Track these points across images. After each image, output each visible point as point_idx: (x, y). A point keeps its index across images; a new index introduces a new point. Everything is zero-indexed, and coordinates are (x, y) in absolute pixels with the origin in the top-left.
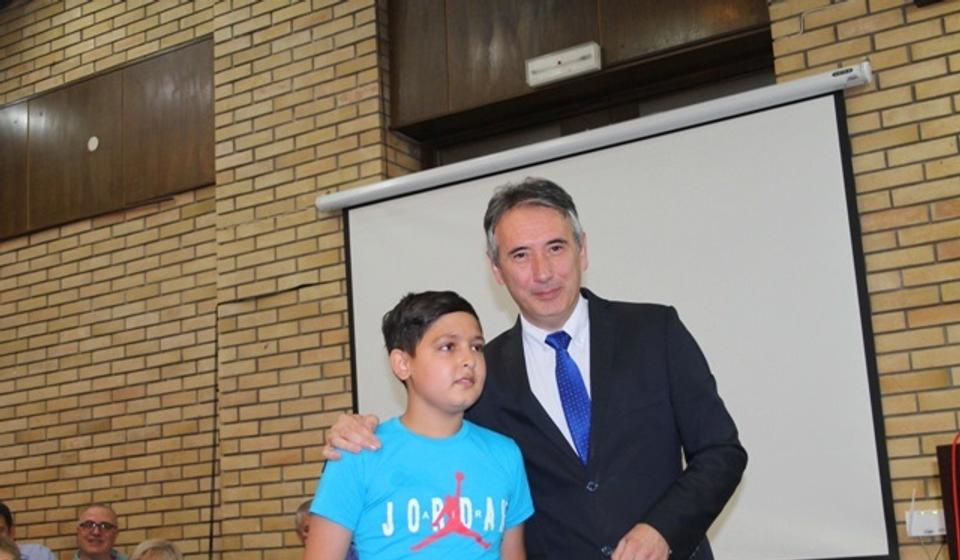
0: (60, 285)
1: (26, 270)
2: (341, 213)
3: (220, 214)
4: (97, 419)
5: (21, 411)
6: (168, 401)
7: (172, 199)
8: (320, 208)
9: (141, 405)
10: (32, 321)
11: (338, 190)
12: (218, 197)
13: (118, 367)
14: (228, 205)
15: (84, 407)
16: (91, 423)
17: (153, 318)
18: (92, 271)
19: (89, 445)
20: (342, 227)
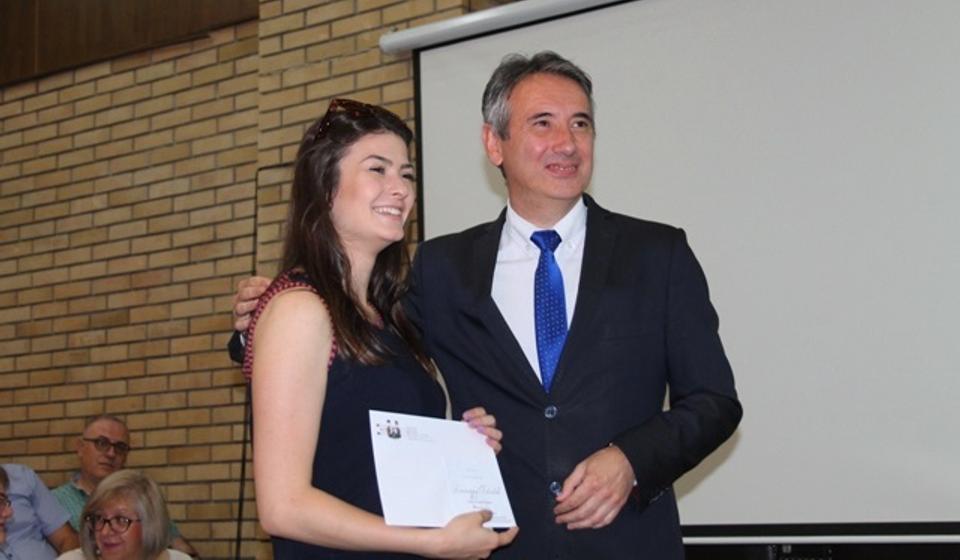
0: (73, 142)
1: (35, 123)
2: (410, 55)
3: (265, 56)
4: (114, 310)
5: (24, 297)
6: (197, 289)
7: (207, 37)
8: (385, 50)
9: (165, 294)
10: (38, 187)
11: (408, 27)
12: (262, 34)
13: (139, 245)
14: (272, 45)
15: (97, 295)
16: (107, 314)
17: (182, 185)
18: (111, 126)
19: (103, 341)
20: (412, 73)
